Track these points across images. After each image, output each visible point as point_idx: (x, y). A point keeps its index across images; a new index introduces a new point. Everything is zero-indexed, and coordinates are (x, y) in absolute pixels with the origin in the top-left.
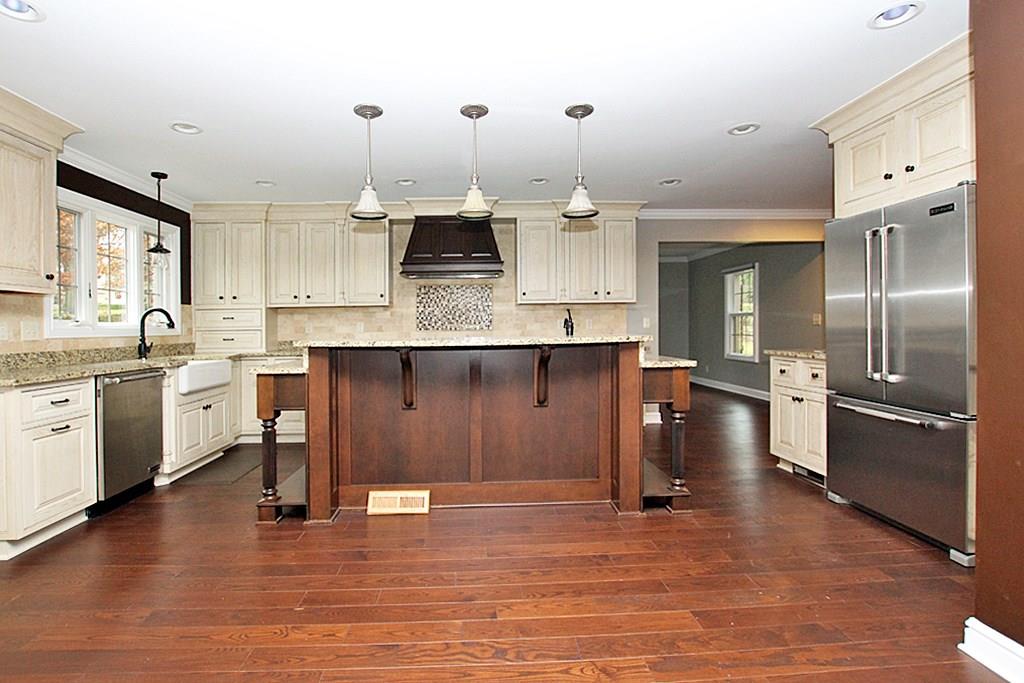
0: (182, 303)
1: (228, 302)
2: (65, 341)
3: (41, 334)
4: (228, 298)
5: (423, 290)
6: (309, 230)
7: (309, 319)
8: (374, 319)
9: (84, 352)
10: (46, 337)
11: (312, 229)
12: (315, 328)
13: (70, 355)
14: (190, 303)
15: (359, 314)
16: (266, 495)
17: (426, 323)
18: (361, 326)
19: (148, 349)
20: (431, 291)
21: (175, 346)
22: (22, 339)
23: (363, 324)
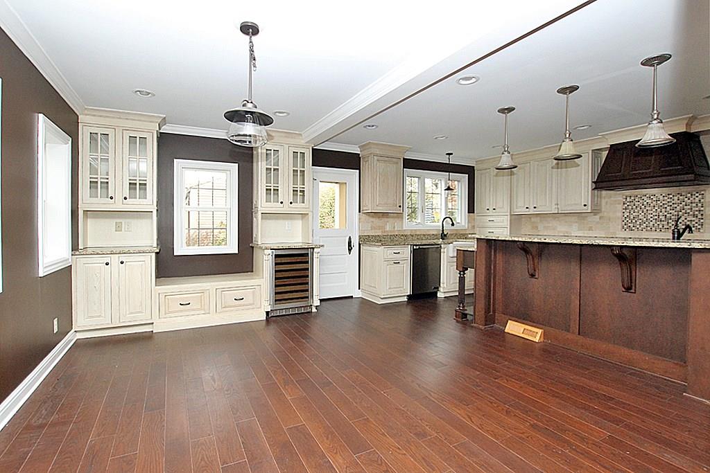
0: (469, 212)
1: (491, 212)
2: (411, 230)
3: (402, 228)
4: (491, 209)
5: (628, 199)
6: (536, 166)
7: (541, 221)
8: (585, 222)
9: (418, 235)
10: (404, 228)
11: (538, 165)
12: (544, 227)
13: (413, 236)
14: (474, 213)
15: (574, 219)
16: (459, 307)
17: (632, 225)
18: (575, 226)
19: (445, 235)
20: (637, 200)
21: (464, 235)
22: (396, 229)
23: (577, 224)
